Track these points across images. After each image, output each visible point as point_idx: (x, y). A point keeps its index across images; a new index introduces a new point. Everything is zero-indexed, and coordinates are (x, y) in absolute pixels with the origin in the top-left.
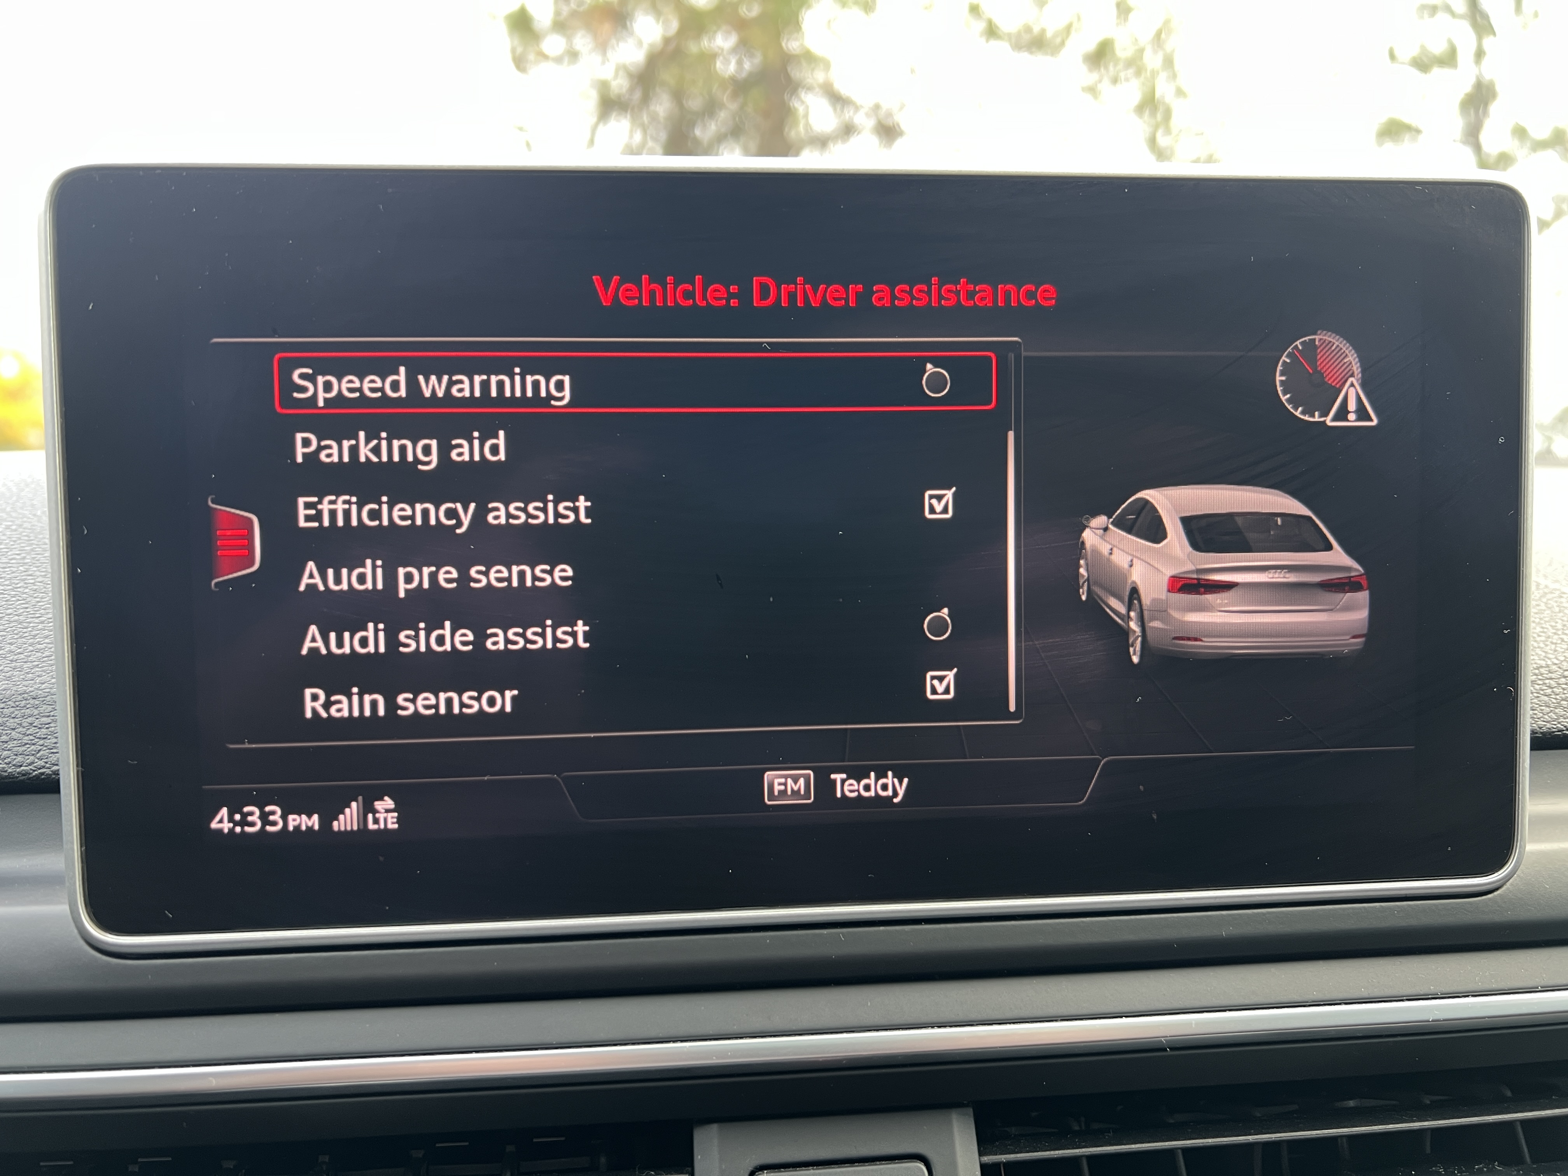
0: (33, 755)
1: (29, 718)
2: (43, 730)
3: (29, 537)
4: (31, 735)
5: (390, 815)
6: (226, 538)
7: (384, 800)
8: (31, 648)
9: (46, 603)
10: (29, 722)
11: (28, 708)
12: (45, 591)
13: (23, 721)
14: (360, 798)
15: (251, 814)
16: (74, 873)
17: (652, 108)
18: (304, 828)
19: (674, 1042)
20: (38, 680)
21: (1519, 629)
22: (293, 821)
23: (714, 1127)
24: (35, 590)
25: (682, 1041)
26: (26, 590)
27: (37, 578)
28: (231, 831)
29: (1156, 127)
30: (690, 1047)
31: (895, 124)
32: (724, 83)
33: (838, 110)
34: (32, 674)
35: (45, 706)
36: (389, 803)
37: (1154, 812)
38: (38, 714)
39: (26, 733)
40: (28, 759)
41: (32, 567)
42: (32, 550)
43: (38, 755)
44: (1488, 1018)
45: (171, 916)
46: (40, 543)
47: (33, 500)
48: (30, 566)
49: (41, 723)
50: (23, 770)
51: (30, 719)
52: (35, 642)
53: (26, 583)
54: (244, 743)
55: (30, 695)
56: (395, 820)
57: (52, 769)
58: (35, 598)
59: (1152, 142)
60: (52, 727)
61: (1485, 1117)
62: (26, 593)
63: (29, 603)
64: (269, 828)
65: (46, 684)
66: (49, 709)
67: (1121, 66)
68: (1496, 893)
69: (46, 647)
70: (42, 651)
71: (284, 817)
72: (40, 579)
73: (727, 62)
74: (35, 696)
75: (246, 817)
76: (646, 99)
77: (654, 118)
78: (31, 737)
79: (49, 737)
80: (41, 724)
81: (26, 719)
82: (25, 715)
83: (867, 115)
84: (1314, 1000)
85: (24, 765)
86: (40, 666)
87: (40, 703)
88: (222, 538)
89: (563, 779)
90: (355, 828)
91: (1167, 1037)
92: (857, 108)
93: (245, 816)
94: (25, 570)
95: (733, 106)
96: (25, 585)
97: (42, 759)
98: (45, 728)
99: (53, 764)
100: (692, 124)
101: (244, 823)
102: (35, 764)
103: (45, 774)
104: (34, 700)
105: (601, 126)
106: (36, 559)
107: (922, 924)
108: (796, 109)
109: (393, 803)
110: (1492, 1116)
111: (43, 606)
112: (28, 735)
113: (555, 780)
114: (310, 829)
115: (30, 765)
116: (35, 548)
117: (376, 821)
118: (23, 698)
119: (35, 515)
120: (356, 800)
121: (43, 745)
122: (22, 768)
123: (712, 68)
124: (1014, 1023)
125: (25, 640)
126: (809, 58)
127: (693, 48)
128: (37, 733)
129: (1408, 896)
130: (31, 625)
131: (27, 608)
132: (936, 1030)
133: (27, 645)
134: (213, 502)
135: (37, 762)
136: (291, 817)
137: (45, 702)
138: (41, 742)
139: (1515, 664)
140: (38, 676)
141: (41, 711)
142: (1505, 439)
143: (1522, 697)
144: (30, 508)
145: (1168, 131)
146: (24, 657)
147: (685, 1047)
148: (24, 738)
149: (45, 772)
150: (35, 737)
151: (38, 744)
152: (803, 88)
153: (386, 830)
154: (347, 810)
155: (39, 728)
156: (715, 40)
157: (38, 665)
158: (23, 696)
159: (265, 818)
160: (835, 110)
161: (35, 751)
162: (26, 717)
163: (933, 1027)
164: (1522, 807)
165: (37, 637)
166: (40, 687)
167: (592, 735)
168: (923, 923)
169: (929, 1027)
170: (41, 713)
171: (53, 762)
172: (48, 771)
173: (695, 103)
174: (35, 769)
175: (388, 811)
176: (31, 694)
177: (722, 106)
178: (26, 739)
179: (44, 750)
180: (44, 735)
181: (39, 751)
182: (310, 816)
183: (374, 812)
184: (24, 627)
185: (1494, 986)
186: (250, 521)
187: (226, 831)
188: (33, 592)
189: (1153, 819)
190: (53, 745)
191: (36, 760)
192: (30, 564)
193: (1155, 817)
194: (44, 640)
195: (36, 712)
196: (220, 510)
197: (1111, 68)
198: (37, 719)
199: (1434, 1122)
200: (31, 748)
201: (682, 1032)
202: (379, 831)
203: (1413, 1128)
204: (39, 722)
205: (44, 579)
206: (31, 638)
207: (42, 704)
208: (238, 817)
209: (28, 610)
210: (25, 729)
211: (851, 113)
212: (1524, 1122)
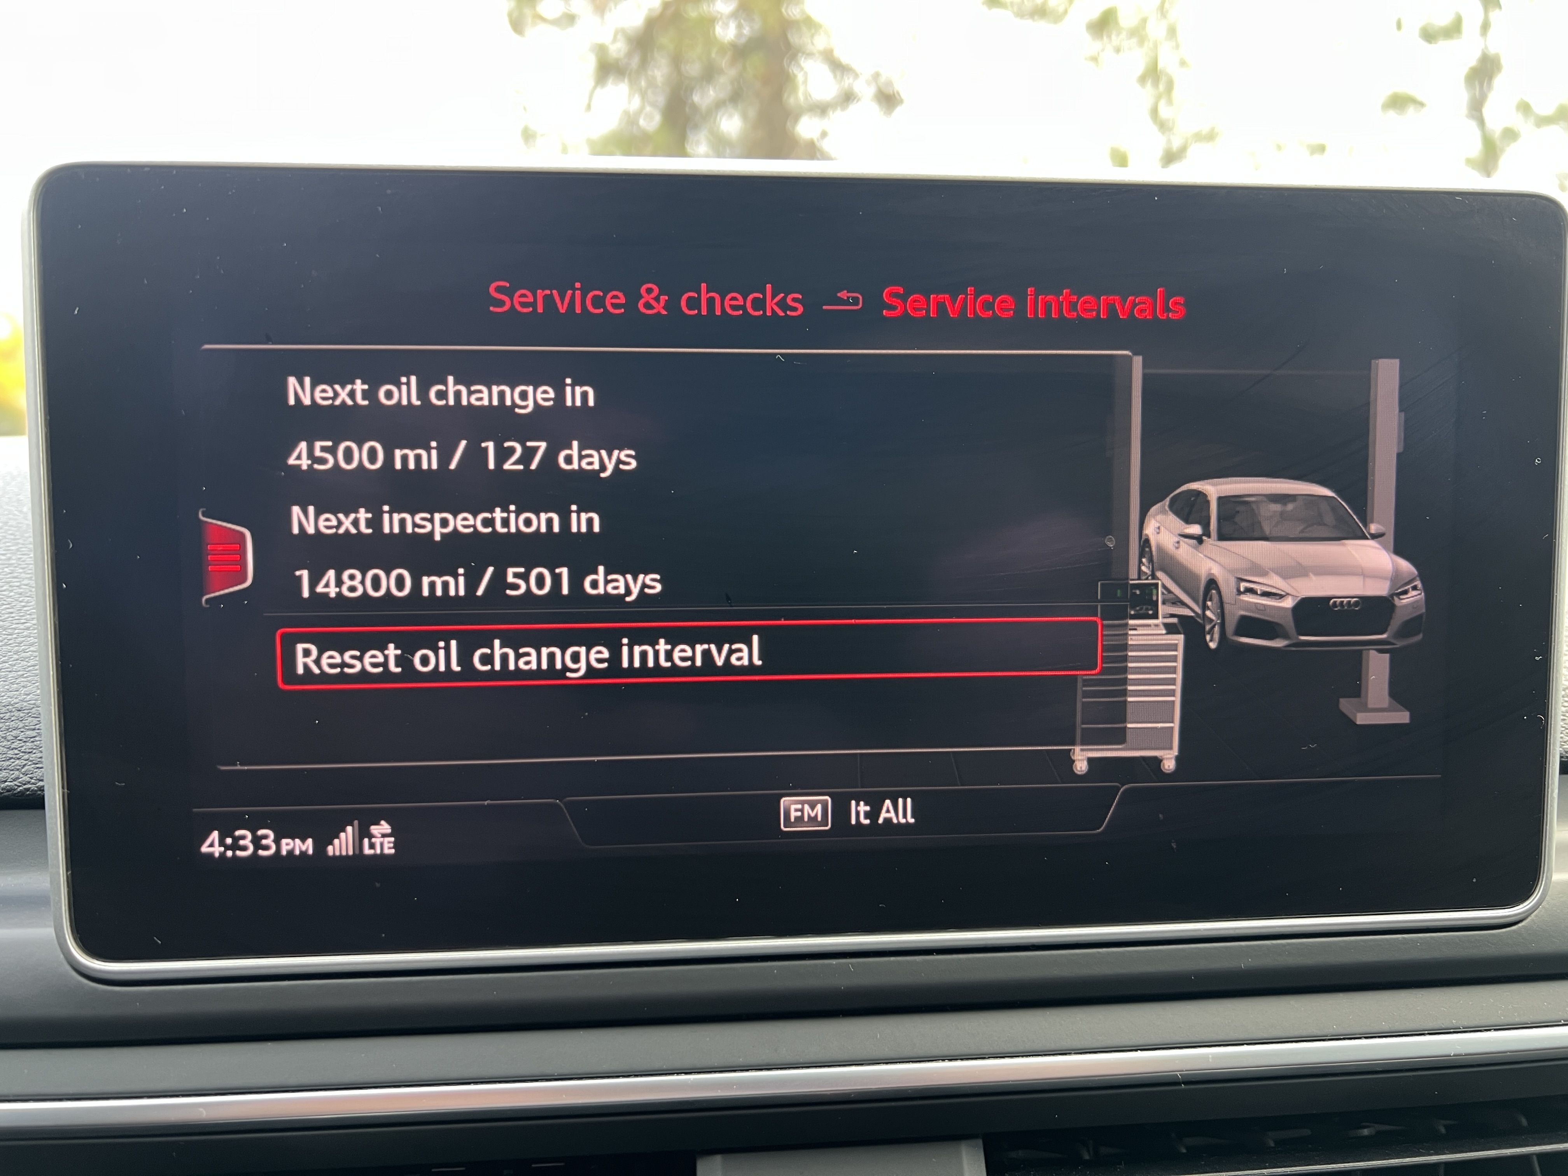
0: (18, 770)
1: (13, 731)
2: (28, 744)
3: (15, 536)
4: (16, 749)
5: (387, 839)
6: (216, 552)
7: (380, 825)
8: (16, 657)
9: (31, 607)
10: (14, 735)
11: (12, 721)
12: (31, 595)
13: (8, 734)
14: (356, 822)
15: (243, 837)
16: (60, 898)
17: (650, 73)
18: (297, 852)
19: (678, 1074)
20: (23, 691)
21: (1550, 656)
22: (287, 845)
23: (718, 1159)
24: (21, 594)
25: (686, 1073)
26: (12, 594)
27: (23, 581)
28: (222, 855)
29: (1158, 98)
30: (694, 1079)
31: (895, 93)
32: (722, 49)
33: (838, 77)
34: (17, 684)
35: (30, 719)
36: (385, 827)
37: (1173, 841)
38: (23, 727)
39: (10, 747)
40: (13, 774)
41: (17, 569)
42: (18, 550)
43: (23, 770)
44: (1510, 1052)
45: (160, 942)
46: (26, 542)
47: (19, 495)
48: (16, 567)
49: (26, 736)
50: (8, 786)
51: (15, 732)
52: (20, 650)
53: (10, 586)
54: (236, 765)
55: (14, 707)
56: (392, 845)
57: (37, 785)
58: (21, 602)
59: (1154, 112)
60: (37, 741)
61: (1503, 1150)
62: (11, 596)
63: (15, 607)
64: (261, 853)
65: (31, 695)
66: (34, 721)
67: (1123, 35)
68: (1520, 925)
69: (31, 655)
70: (27, 660)
71: (277, 841)
72: (25, 582)
73: (726, 25)
74: (20, 708)
75: (238, 841)
76: (644, 63)
77: (652, 83)
78: (16, 752)
79: (34, 751)
80: (26, 738)
81: (10, 732)
82: (9, 728)
83: (868, 83)
84: (1334, 1034)
85: (9, 780)
86: (25, 675)
87: (25, 716)
88: (212, 552)
89: (565, 804)
90: (351, 853)
91: (1183, 1071)
92: (856, 76)
93: (236, 839)
94: (10, 572)
95: (732, 72)
96: (11, 589)
97: (27, 774)
98: (30, 742)
99: (38, 780)
100: (690, 90)
101: (235, 847)
102: (20, 780)
103: (31, 790)
104: (19, 712)
105: (598, 90)
106: (22, 560)
107: (933, 955)
108: (795, 76)
109: (390, 827)
110: (1511, 1150)
111: (28, 611)
112: (12, 749)
113: (557, 805)
114: (303, 854)
115: (14, 780)
116: (22, 548)
117: (372, 846)
118: (8, 709)
119: (21, 512)
120: (352, 825)
121: (27, 760)
122: (7, 783)
123: (711, 32)
124: (1027, 1056)
125: (9, 648)
126: (809, 23)
127: (692, 13)
128: (22, 747)
129: (1430, 928)
130: (16, 631)
131: (12, 613)
132: (947, 1064)
133: (12, 654)
134: (204, 515)
135: (21, 778)
136: (284, 841)
137: (30, 714)
138: (26, 757)
139: (1546, 692)
140: (23, 687)
141: (26, 724)
142: (1542, 461)
143: (1552, 726)
144: (15, 504)
145: (1170, 102)
146: (9, 666)
147: (690, 1079)
148: (8, 752)
149: (30, 788)
150: (20, 751)
151: (22, 758)
152: (803, 53)
153: (382, 856)
154: (343, 835)
155: (25, 742)
156: (714, 5)
157: (23, 675)
158: (8, 707)
159: (257, 842)
160: (835, 77)
161: (20, 766)
162: (10, 730)
163: (943, 1060)
164: (1549, 838)
165: (22, 645)
166: (25, 698)
167: (596, 759)
168: (935, 954)
169: (939, 1060)
170: (26, 726)
171: (38, 777)
172: (33, 787)
173: (693, 69)
174: (20, 785)
175: (384, 836)
176: (16, 706)
177: (721, 72)
178: (10, 753)
179: (29, 765)
180: (29, 749)
181: (24, 766)
182: (303, 840)
183: (371, 836)
184: (9, 634)
185: (1516, 1020)
186: (243, 536)
187: (217, 855)
188: (18, 596)
189: (1172, 848)
190: (39, 760)
191: (21, 776)
192: (16, 565)
193: (1175, 847)
194: (29, 648)
195: (21, 725)
196: (211, 523)
197: (1114, 37)
198: (22, 732)
199: (1451, 1155)
200: (16, 763)
201: (687, 1063)
202: (375, 856)
203: (1430, 1161)
204: (24, 736)
205: (30, 581)
206: (17, 646)
207: (28, 717)
208: (229, 841)
209: (13, 615)
210: (9, 743)
211: (851, 80)
212: (1541, 1156)
